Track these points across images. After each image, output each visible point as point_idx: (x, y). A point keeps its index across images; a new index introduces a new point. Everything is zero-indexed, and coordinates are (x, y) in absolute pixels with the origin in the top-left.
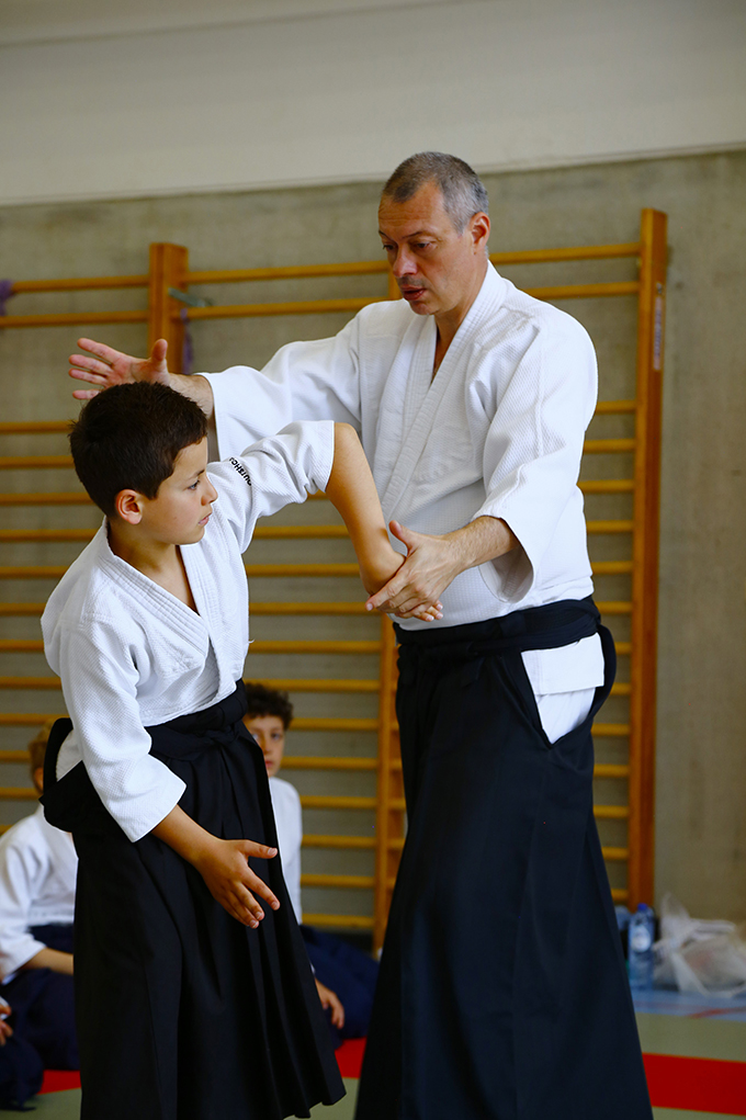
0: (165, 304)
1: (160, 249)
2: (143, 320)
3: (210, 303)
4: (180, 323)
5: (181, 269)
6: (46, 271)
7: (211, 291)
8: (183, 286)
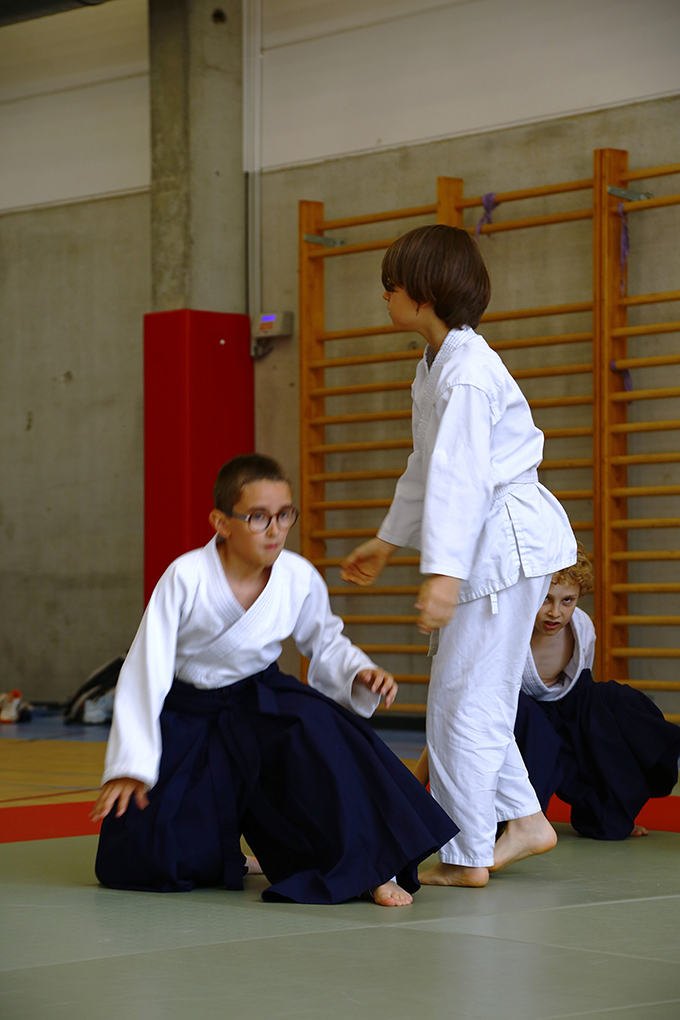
0: (605, 202)
1: (600, 154)
2: (589, 217)
3: (648, 196)
4: (620, 217)
5: (622, 170)
6: (526, 183)
7: (650, 185)
8: (624, 184)
